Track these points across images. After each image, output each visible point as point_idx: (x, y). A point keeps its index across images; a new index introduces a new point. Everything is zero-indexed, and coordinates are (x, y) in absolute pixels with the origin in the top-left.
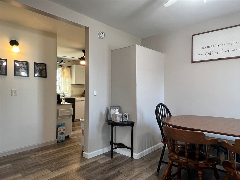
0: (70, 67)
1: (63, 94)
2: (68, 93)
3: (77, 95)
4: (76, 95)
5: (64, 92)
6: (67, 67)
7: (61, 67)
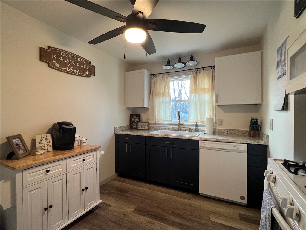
5: (197, 123)
6: (206, 70)
7: (192, 72)
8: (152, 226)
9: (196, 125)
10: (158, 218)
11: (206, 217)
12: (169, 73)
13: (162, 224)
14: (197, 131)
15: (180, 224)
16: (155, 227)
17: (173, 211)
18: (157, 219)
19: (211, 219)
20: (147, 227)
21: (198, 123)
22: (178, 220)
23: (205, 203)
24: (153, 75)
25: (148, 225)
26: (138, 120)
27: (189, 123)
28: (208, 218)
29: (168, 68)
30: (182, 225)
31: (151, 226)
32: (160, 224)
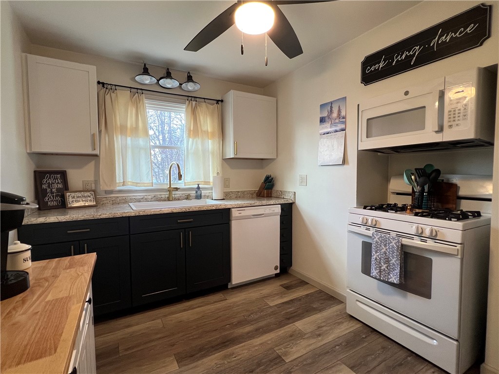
0: (218, 101)
1: (197, 192)
2: (212, 189)
3: (243, 192)
4: (238, 192)
5: (198, 185)
6: (209, 103)
7: (187, 102)
8: (235, 357)
9: (198, 188)
10: (227, 343)
11: (265, 306)
12: (144, 91)
13: (242, 345)
14: (199, 197)
15: (257, 330)
16: (240, 355)
17: (229, 323)
18: (228, 345)
19: (271, 305)
20: (233, 364)
21: (200, 186)
22: (248, 328)
23: (245, 293)
24: (103, 84)
25: (229, 361)
26: (60, 186)
27: (185, 186)
28: (267, 305)
29: (147, 80)
30: (260, 329)
31: (234, 359)
32: (239, 348)
